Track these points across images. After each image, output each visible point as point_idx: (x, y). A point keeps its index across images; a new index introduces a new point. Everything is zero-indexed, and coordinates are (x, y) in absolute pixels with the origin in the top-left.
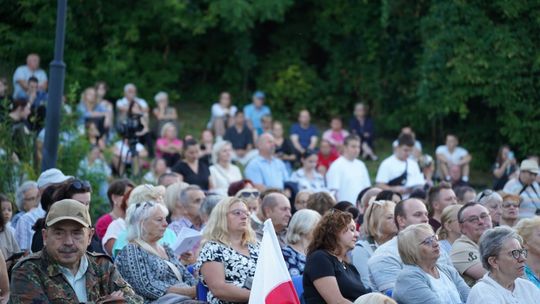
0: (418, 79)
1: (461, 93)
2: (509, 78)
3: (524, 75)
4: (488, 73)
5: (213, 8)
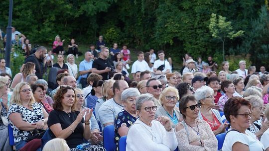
0: (156, 31)
1: (170, 36)
2: (186, 30)
3: (191, 29)
4: (180, 28)
5: (82, 8)
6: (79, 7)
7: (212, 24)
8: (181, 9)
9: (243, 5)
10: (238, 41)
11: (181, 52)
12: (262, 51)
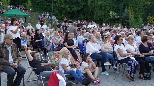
0: (94, 16)
1: (98, 17)
3: (105, 15)
6: (72, 9)
7: (111, 14)
8: (102, 9)
9: (120, 8)
10: (118, 19)
11: (102, 22)
12: (125, 22)
